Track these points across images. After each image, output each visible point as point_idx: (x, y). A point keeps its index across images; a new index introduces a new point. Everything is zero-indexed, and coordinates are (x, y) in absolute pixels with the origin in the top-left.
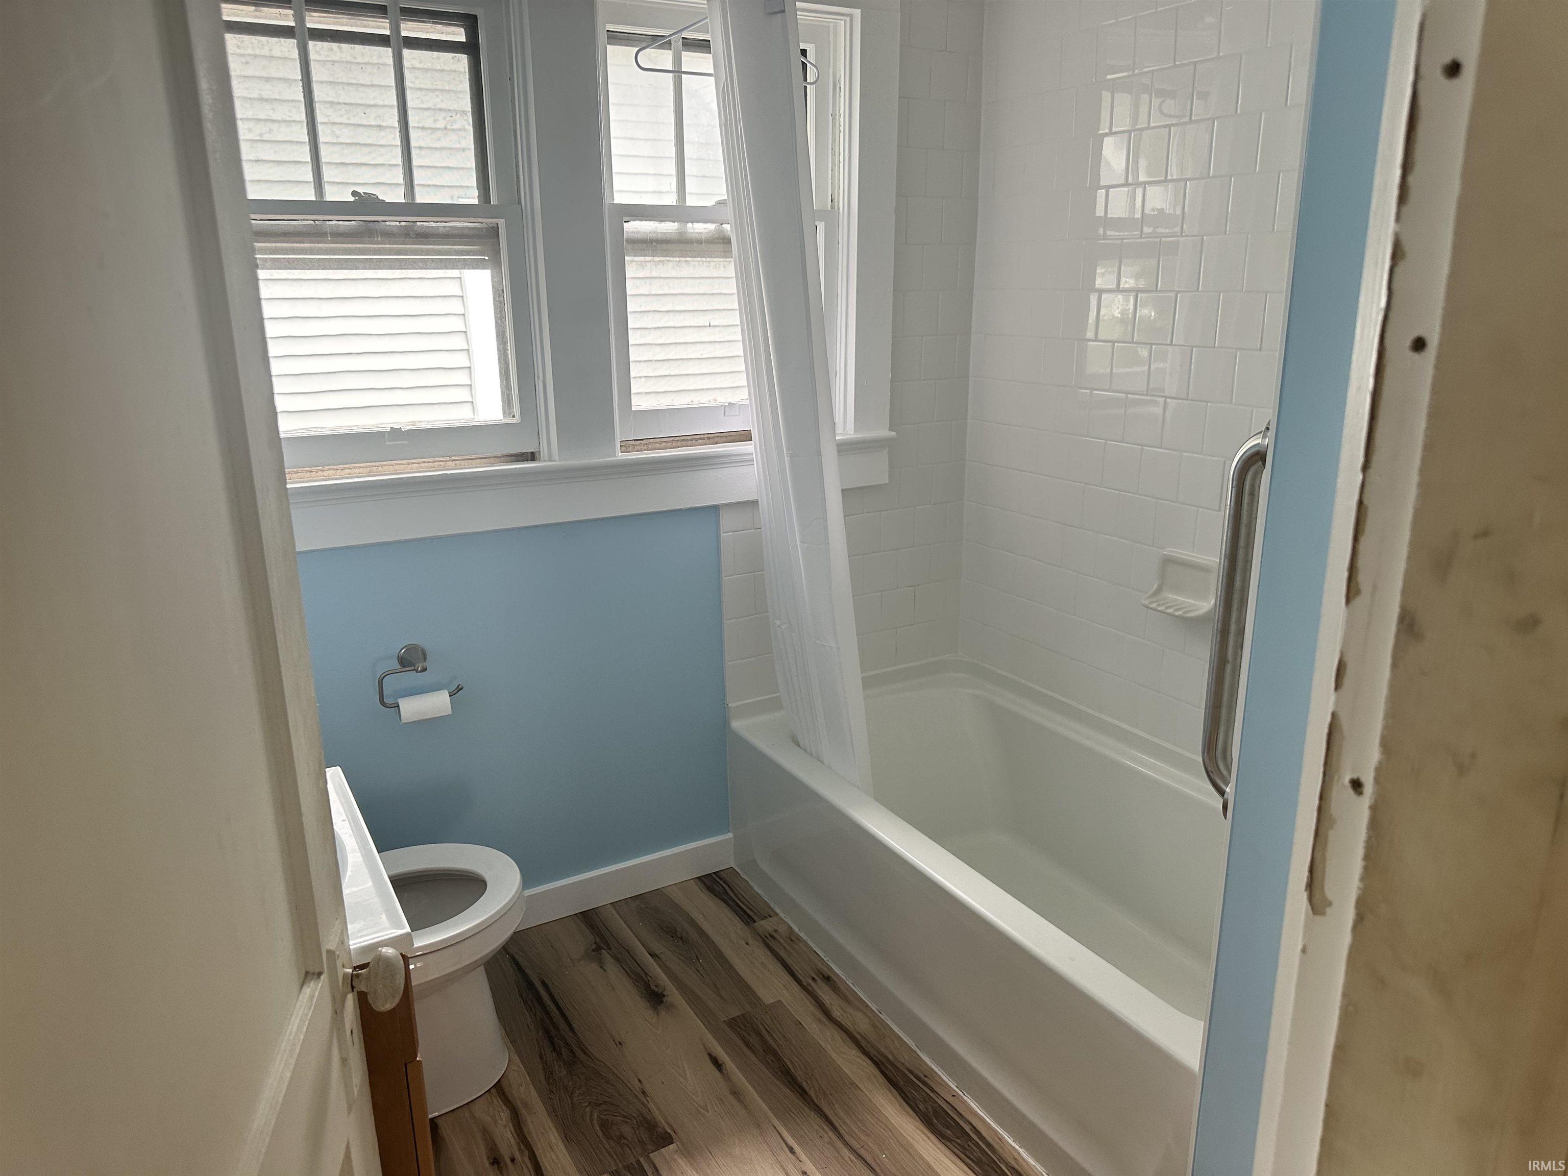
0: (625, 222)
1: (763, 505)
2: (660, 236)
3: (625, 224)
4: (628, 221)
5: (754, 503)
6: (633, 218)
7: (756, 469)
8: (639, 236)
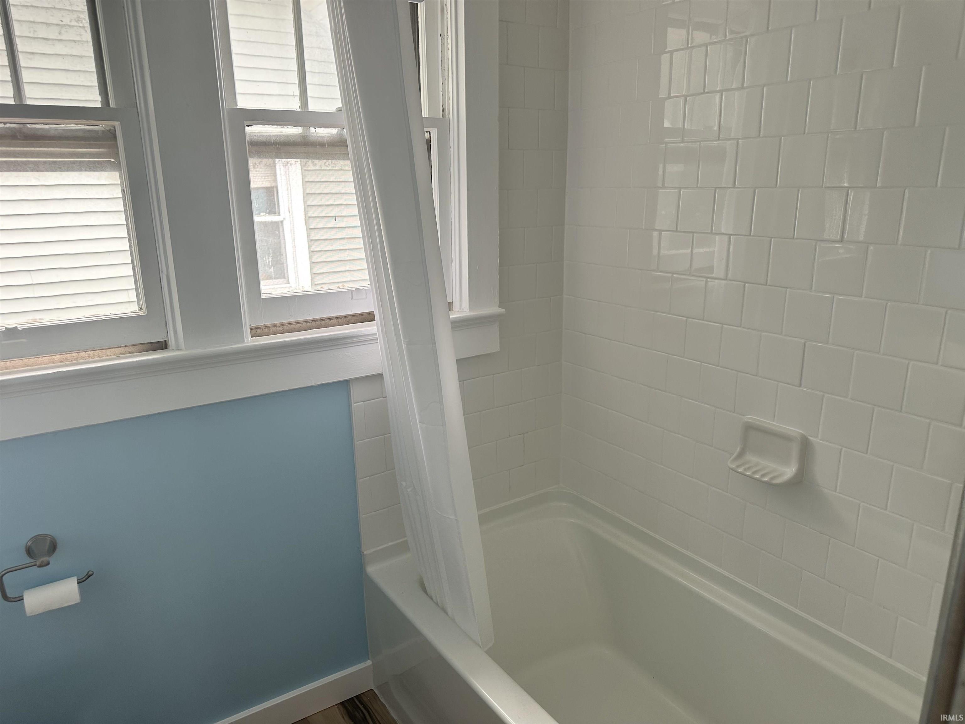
0: (248, 126)
1: (387, 377)
2: (282, 139)
3: (247, 128)
4: (251, 126)
5: (380, 376)
6: (255, 122)
7: (379, 345)
8: (263, 139)
